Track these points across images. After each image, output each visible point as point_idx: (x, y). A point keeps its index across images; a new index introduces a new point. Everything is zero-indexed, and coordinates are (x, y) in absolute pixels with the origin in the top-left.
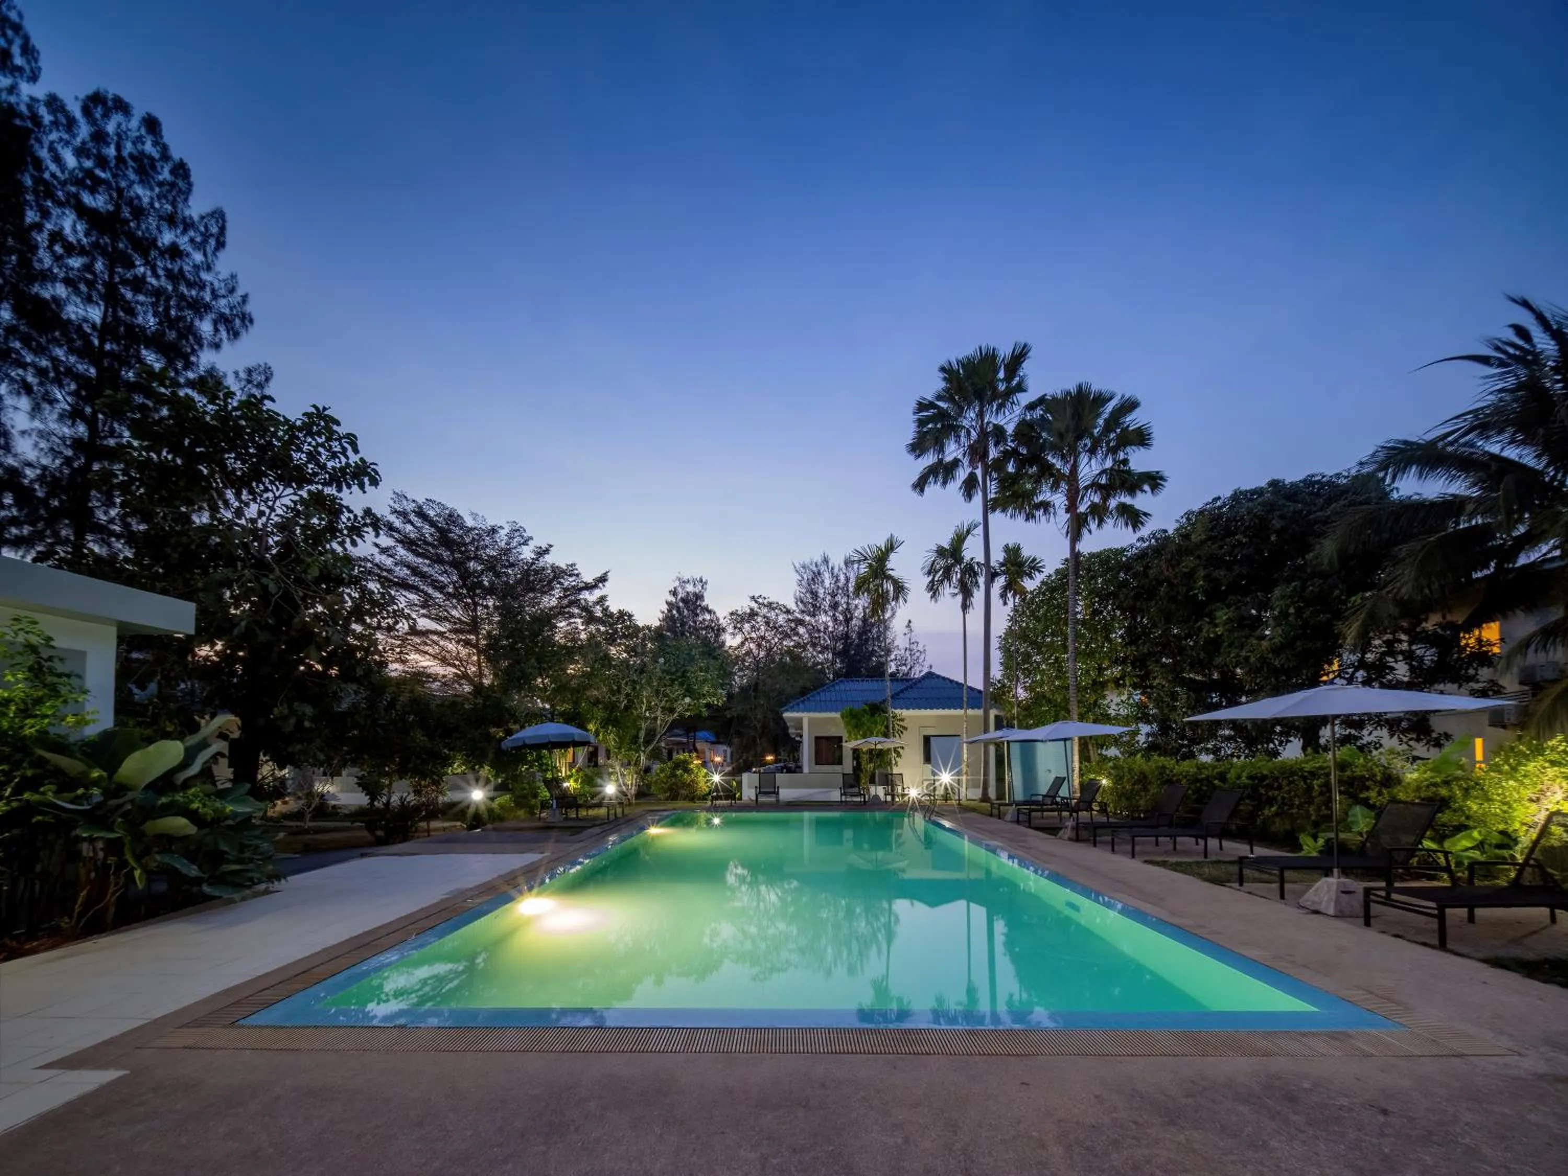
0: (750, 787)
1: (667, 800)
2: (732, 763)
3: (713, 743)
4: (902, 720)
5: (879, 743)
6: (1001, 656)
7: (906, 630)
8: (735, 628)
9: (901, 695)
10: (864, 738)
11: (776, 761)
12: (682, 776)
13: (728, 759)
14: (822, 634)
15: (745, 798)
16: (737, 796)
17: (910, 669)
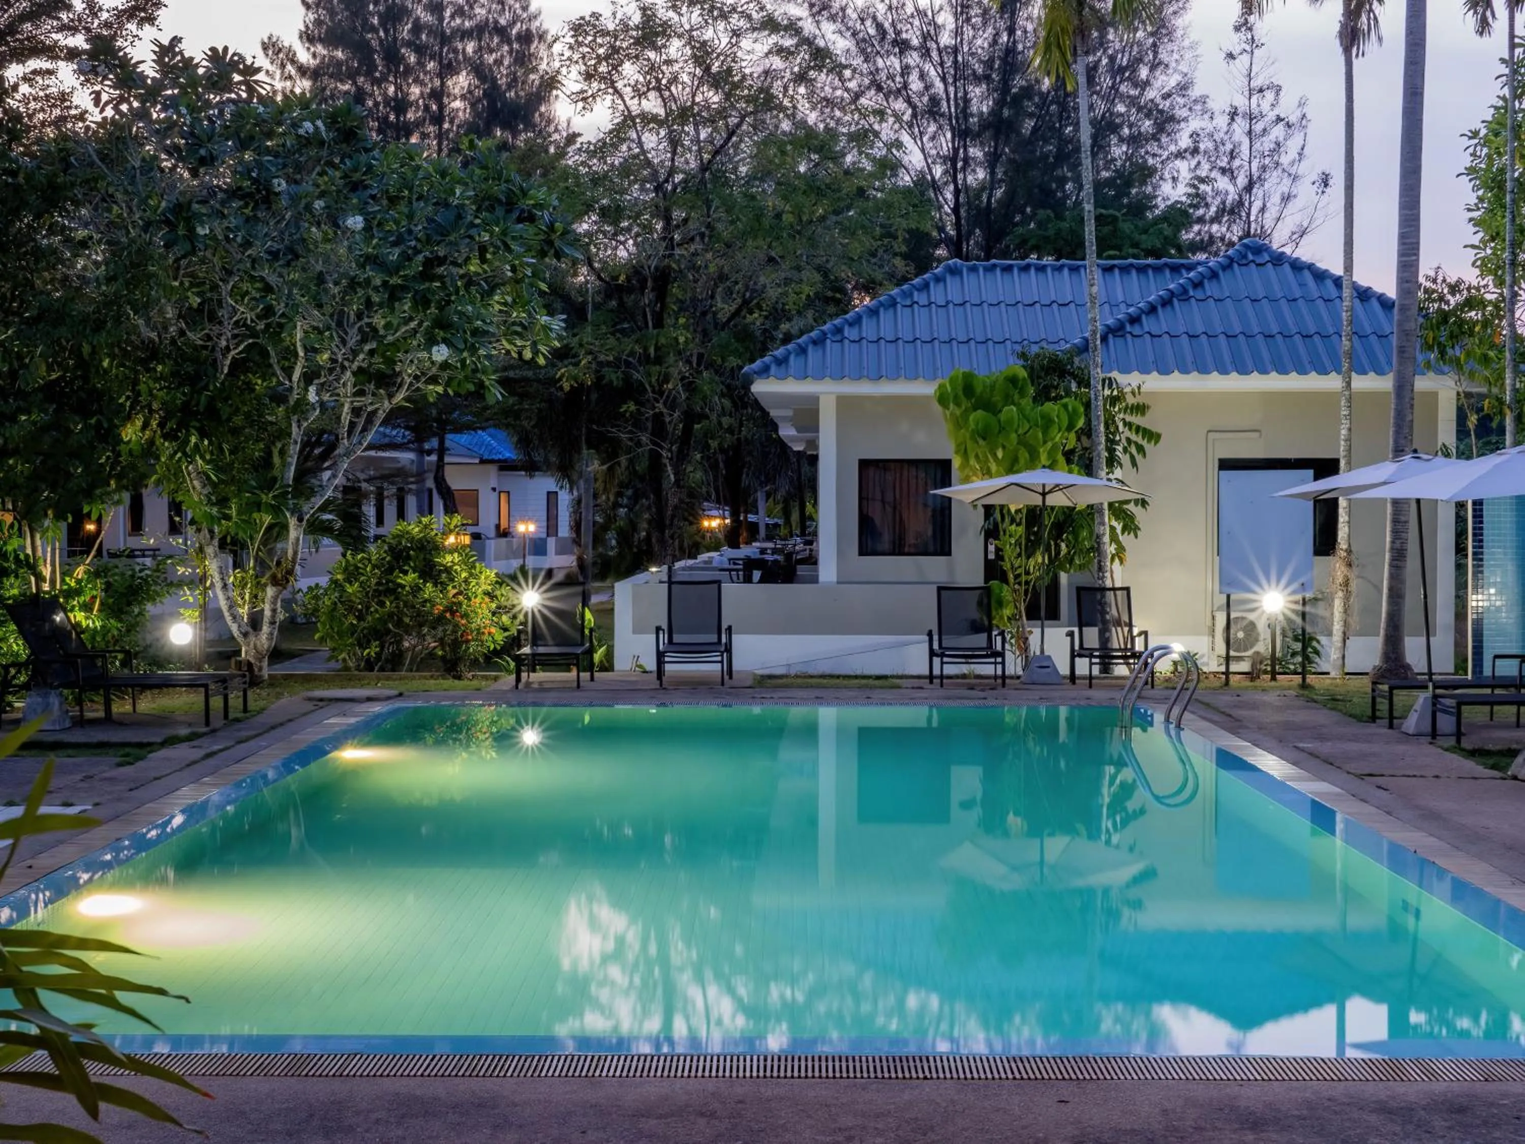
0: (638, 630)
1: (369, 665)
2: (577, 541)
3: (505, 466)
4: (1140, 409)
5: (1057, 488)
6: (1472, 200)
7: (1236, 41)
8: (588, 77)
9: (1148, 323)
10: (1010, 471)
11: (732, 537)
12: (416, 589)
13: (564, 530)
14: (913, 58)
15: (622, 663)
16: (597, 656)
17: (1249, 188)
